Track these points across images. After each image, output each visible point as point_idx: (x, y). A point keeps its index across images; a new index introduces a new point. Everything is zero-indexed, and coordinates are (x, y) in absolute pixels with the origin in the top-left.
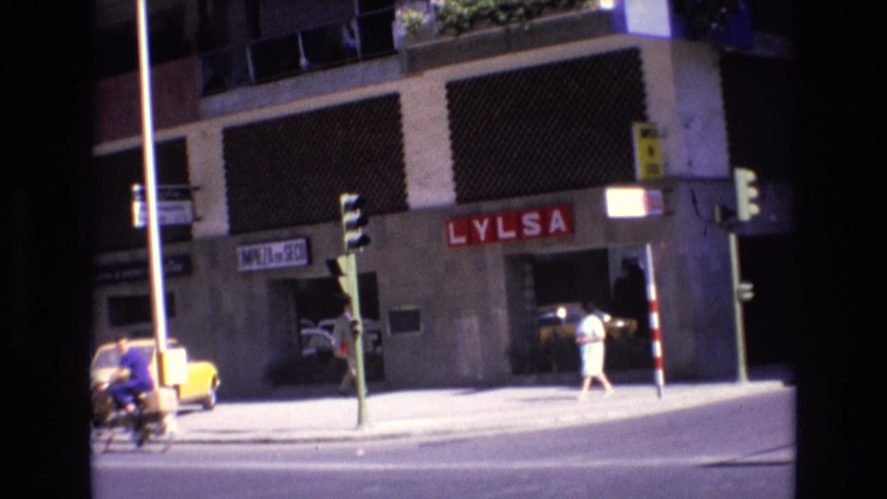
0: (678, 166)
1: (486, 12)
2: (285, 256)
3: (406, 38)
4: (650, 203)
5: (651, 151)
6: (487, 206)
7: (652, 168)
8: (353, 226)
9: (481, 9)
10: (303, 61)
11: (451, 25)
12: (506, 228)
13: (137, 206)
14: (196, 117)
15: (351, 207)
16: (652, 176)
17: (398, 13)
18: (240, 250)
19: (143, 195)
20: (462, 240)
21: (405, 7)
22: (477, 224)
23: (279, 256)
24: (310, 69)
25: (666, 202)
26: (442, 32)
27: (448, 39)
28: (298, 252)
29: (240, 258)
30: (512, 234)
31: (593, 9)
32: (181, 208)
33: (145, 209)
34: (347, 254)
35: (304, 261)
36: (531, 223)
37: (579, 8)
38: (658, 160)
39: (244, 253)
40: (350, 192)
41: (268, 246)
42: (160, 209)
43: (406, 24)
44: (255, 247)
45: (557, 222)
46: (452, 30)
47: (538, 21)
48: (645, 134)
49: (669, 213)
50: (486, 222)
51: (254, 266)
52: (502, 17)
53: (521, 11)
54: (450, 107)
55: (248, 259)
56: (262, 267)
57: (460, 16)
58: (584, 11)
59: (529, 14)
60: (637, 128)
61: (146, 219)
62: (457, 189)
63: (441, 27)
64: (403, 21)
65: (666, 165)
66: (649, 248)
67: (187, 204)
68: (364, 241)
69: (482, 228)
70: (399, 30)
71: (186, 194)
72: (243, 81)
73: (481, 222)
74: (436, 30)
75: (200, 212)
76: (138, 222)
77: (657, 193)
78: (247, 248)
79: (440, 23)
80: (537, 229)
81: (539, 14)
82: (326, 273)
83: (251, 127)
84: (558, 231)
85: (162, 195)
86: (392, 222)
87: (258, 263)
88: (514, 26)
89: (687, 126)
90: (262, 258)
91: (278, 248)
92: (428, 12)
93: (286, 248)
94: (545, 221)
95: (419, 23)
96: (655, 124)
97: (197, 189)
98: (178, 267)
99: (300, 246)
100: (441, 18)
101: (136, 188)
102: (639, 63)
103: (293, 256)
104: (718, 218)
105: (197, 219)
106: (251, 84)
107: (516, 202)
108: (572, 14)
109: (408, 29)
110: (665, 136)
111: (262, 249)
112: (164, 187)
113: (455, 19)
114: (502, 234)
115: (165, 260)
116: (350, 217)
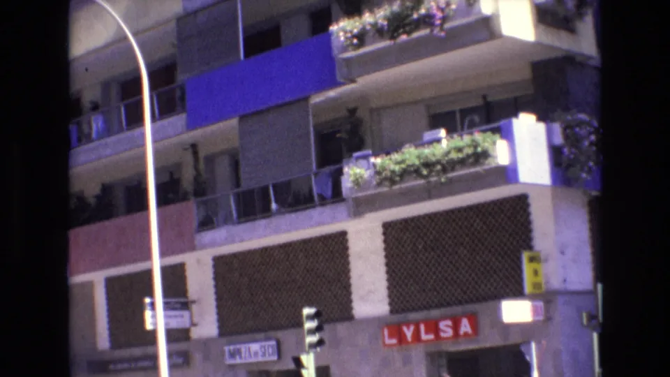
0: (556, 284)
1: (412, 169)
2: (260, 353)
3: (351, 189)
4: (535, 311)
5: (536, 273)
6: (413, 316)
7: (536, 285)
8: (312, 332)
9: (408, 166)
10: (274, 206)
11: (386, 179)
12: (427, 332)
13: (148, 314)
14: (192, 248)
15: (311, 318)
16: (537, 292)
17: (346, 169)
18: (226, 348)
19: (153, 305)
20: (394, 341)
21: (351, 165)
22: (405, 329)
23: (256, 354)
24: (279, 212)
25: (547, 310)
26: (379, 184)
27: (385, 189)
28: (270, 350)
29: (227, 354)
30: (431, 337)
31: (493, 165)
32: (182, 316)
33: (154, 316)
34: (308, 353)
35: (275, 358)
36: (446, 328)
37: (483, 164)
38: (541, 279)
39: (229, 351)
40: (310, 305)
41: (247, 345)
42: (166, 317)
43: (352, 178)
44: (238, 346)
45: (465, 327)
46: (387, 183)
47: (451, 175)
48: (532, 260)
49: (548, 319)
50: (412, 328)
51: (238, 361)
52: (425, 172)
53: (439, 167)
54: (385, 241)
55: (232, 355)
56: (243, 361)
57: (393, 172)
58: (486, 167)
59: (444, 170)
60: (525, 256)
61: (155, 324)
62: (390, 304)
63: (378, 181)
64: (350, 176)
65: (547, 282)
66: (533, 345)
67: (186, 314)
68: (320, 343)
69: (409, 333)
70: (347, 183)
71: (186, 306)
72: (227, 221)
73: (408, 328)
74: (375, 183)
75: (195, 320)
76: (149, 326)
77: (541, 304)
78: (232, 348)
79: (378, 177)
80: (450, 333)
81: (453, 169)
82: (292, 366)
83: (235, 256)
84: (466, 334)
85: (167, 306)
86: (342, 328)
87: (241, 357)
88: (433, 179)
89: (563, 253)
90: (243, 355)
91: (255, 347)
92: (368, 168)
93: (261, 347)
94: (456, 327)
95: (361, 177)
96: (540, 252)
97: (194, 302)
98: (180, 361)
99: (272, 347)
100: (378, 173)
101: (147, 300)
102: (528, 205)
103: (267, 353)
104: (585, 321)
105: (194, 325)
106: (233, 224)
107: (435, 313)
108: (478, 169)
109: (354, 182)
110: (546, 260)
111: (243, 348)
112: (169, 300)
113: (389, 174)
114: (424, 337)
115: (170, 355)
116: (310, 325)
